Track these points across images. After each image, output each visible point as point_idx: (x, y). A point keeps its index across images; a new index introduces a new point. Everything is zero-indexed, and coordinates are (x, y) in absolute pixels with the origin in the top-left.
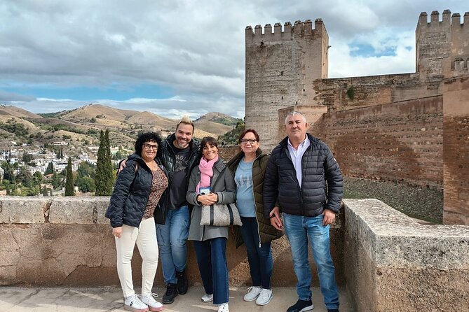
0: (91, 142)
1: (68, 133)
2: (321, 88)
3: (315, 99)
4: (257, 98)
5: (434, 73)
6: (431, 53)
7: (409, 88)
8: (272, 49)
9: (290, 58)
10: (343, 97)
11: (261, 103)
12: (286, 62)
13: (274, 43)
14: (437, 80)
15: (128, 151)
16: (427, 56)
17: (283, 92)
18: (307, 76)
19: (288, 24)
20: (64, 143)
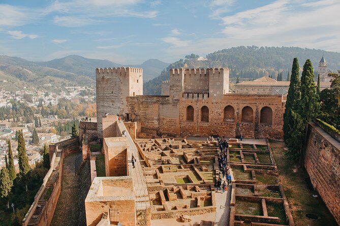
0: (67, 84)
1: (52, 78)
2: (129, 101)
3: (127, 106)
4: (101, 104)
5: (175, 98)
6: (174, 89)
7: (165, 104)
8: (108, 80)
9: (116, 85)
10: (139, 106)
11: (103, 106)
12: (114, 87)
13: (109, 77)
14: (176, 102)
15: (91, 89)
16: (173, 90)
17: (113, 101)
18: (123, 95)
19: (114, 69)
20: (50, 85)
